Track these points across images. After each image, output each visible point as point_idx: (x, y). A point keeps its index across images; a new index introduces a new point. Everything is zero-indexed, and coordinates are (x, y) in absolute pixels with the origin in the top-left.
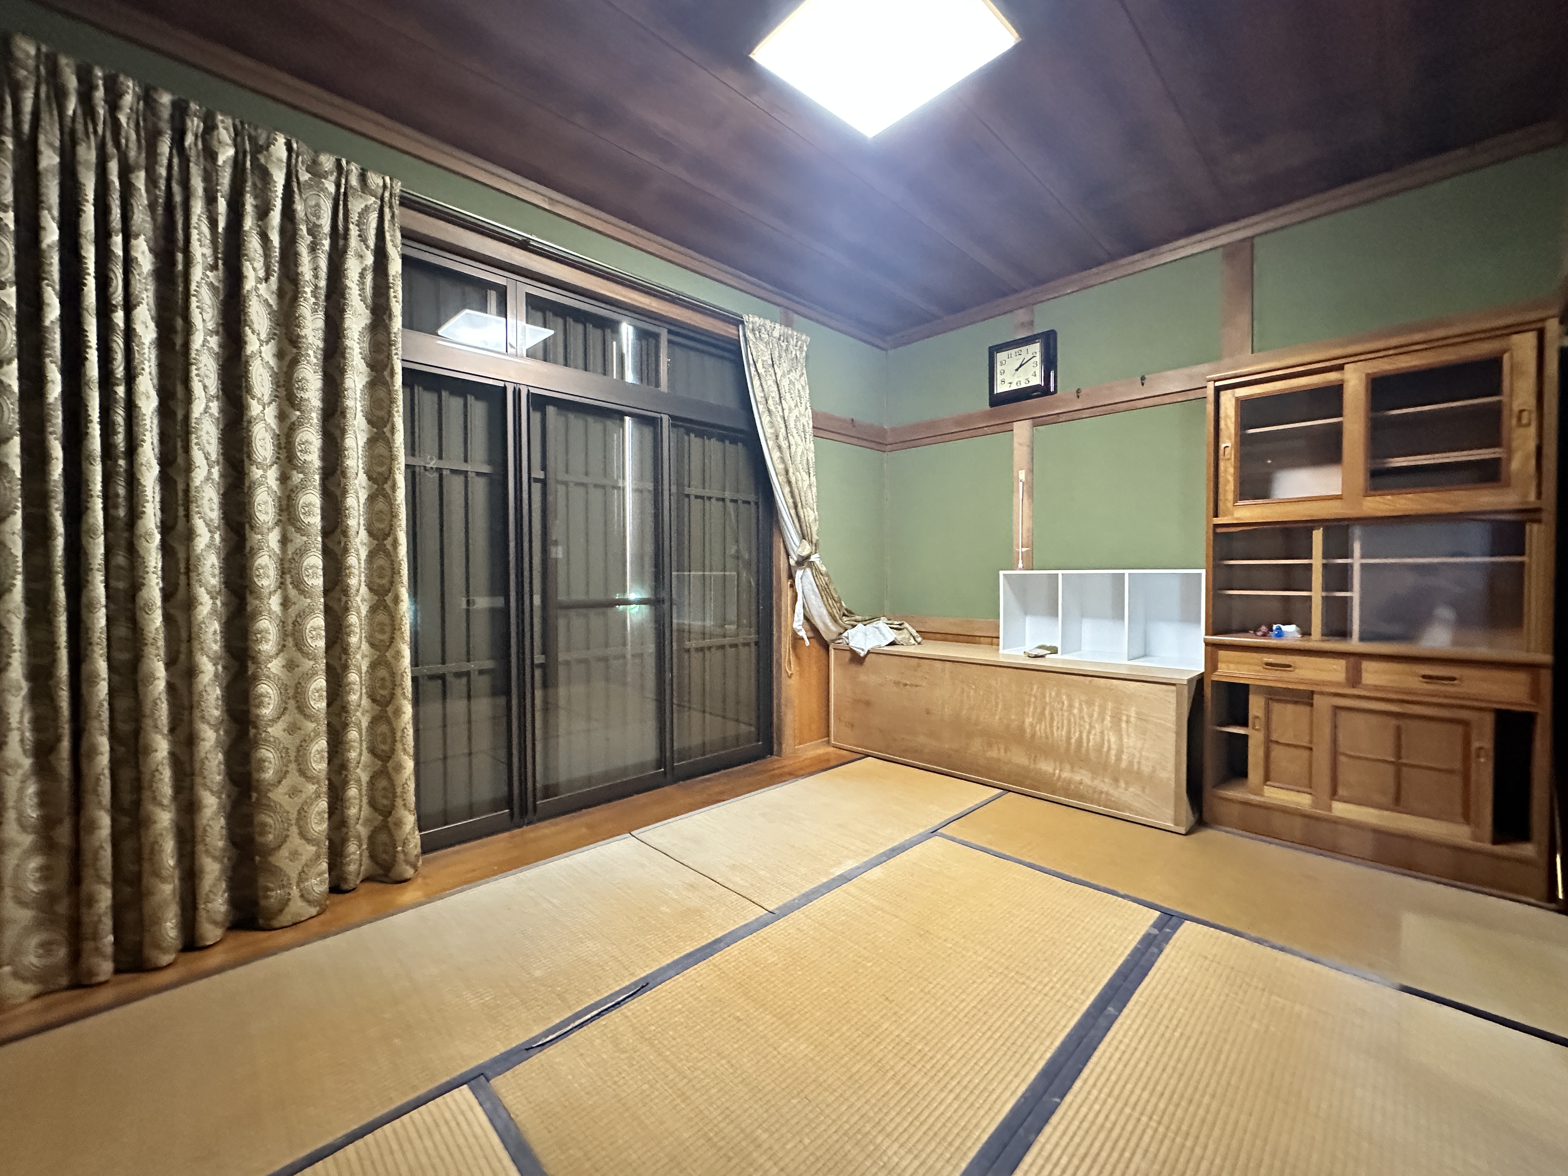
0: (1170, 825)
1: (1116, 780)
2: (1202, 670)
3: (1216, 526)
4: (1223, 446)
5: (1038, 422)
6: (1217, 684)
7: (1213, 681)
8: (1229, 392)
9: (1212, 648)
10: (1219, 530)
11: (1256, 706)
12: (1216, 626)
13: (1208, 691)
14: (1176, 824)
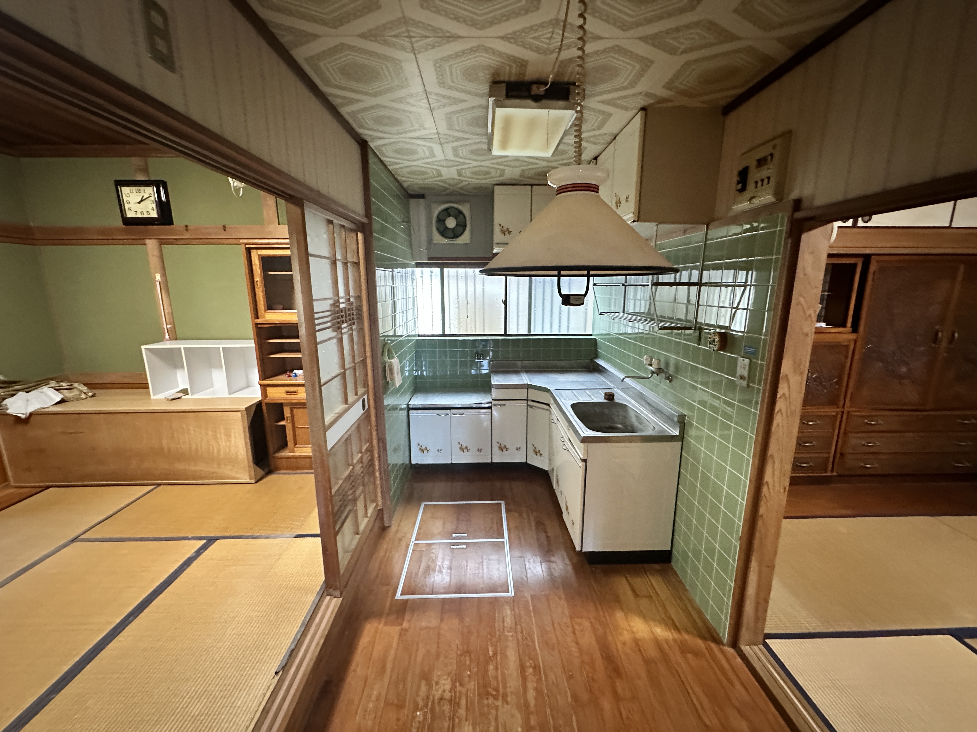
0: (248, 480)
1: (219, 464)
2: (261, 399)
3: (257, 324)
4: (256, 280)
5: (162, 242)
6: (267, 404)
7: (266, 403)
8: (255, 251)
9: (264, 387)
10: (259, 326)
11: (287, 412)
12: (264, 375)
13: (264, 408)
14: (250, 479)
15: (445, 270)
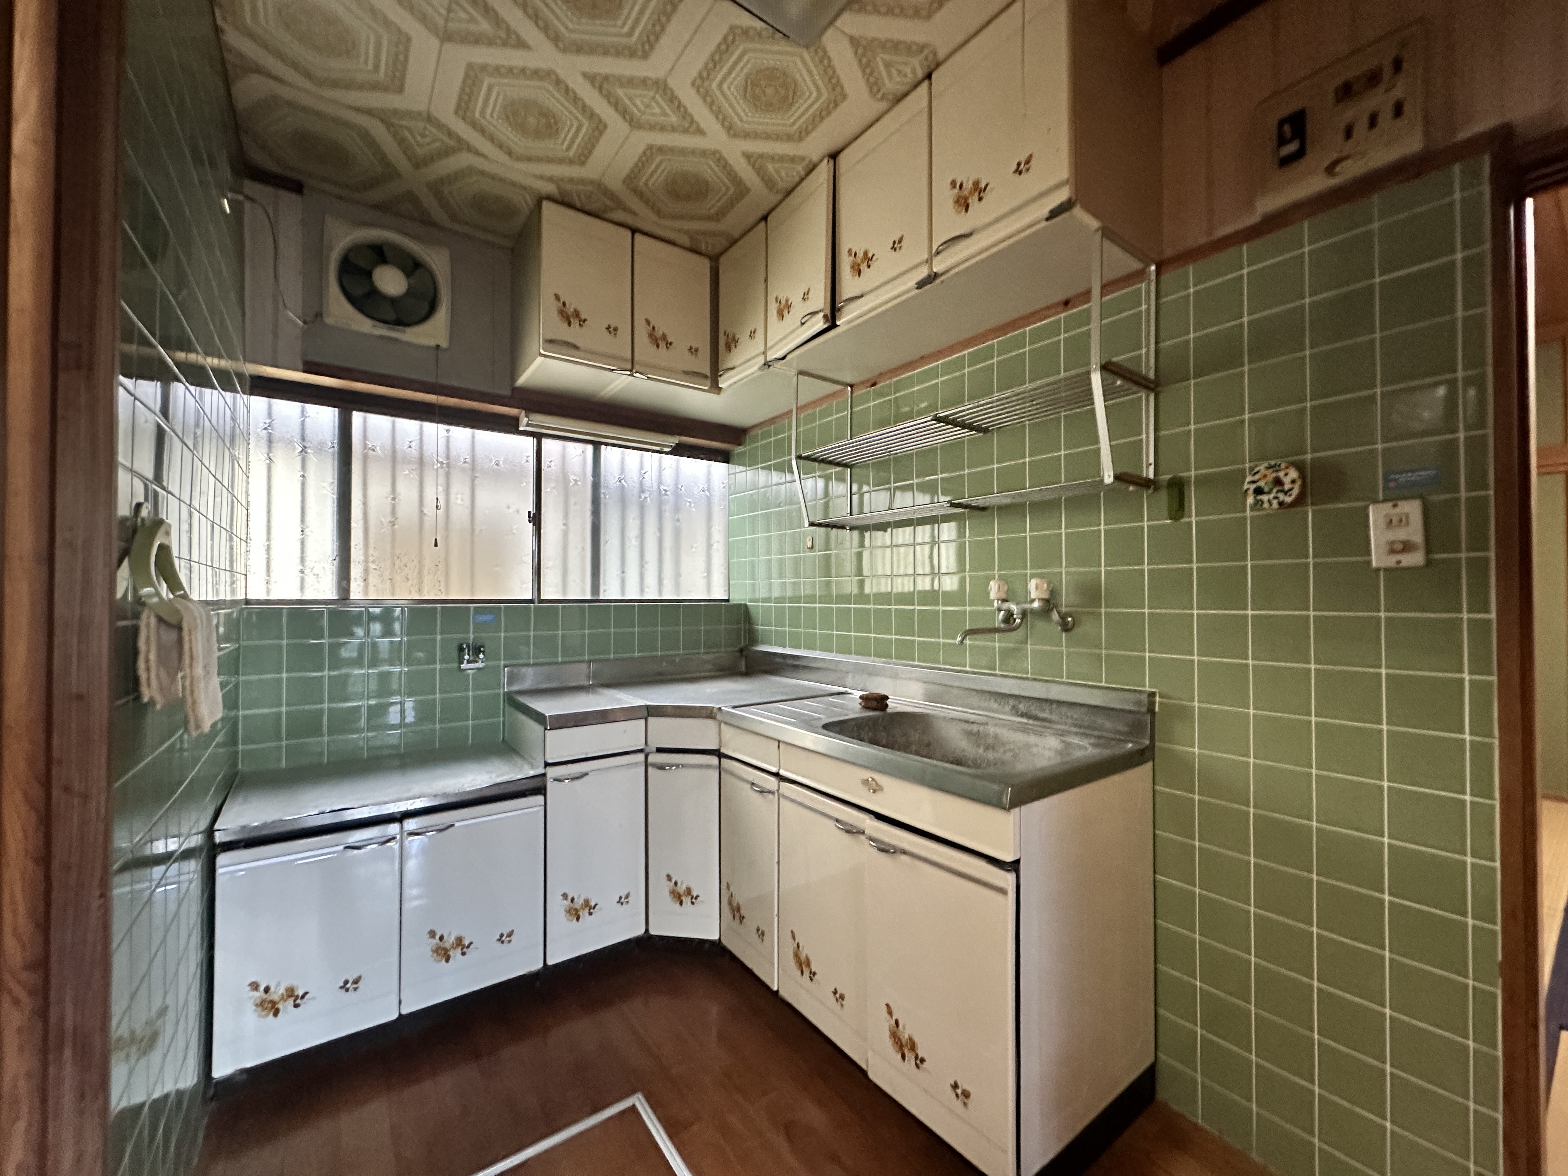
15: (357, 417)
